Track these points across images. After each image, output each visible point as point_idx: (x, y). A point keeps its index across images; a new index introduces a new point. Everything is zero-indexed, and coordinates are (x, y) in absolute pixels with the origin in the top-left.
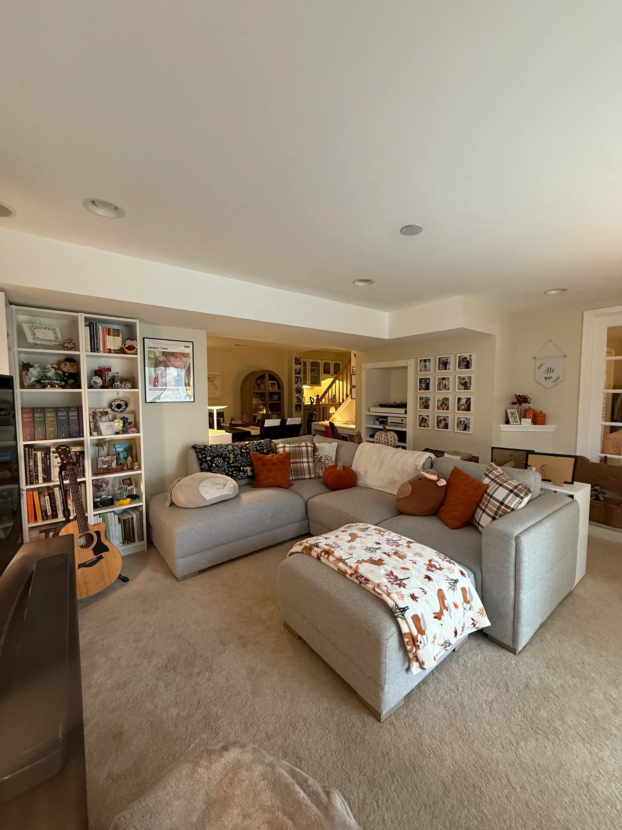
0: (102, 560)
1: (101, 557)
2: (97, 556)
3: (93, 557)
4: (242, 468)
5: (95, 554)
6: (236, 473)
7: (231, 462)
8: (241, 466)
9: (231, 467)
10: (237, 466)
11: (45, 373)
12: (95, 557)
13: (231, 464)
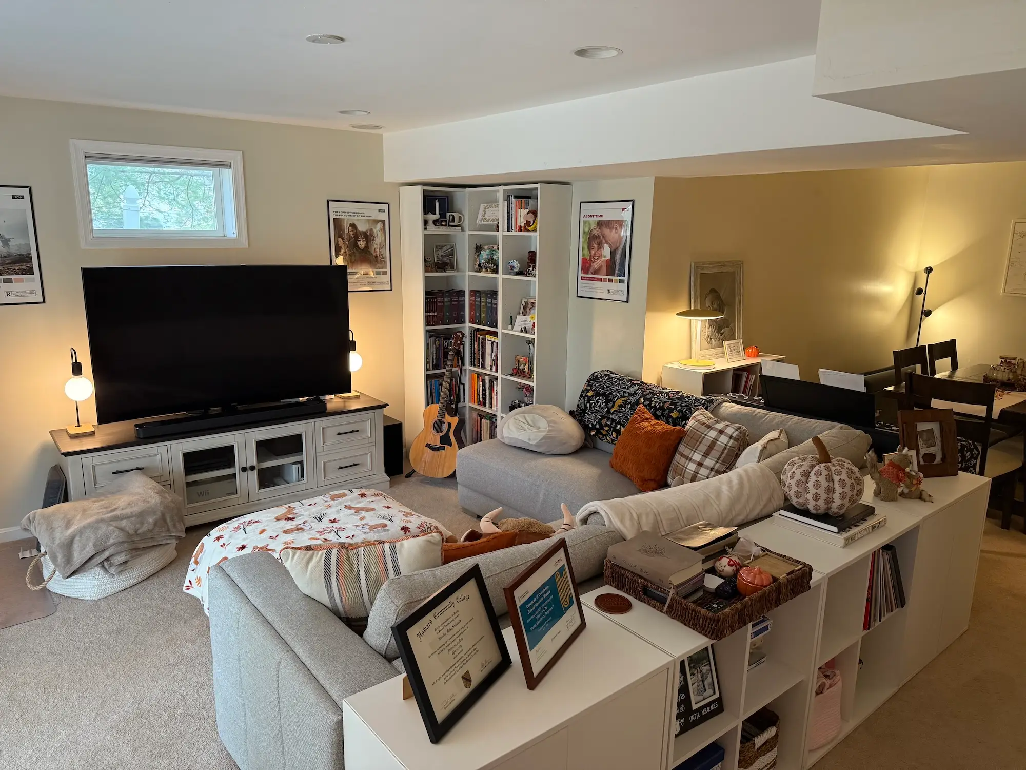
0: (443, 451)
1: (443, 448)
2: (442, 445)
3: (438, 444)
4: (619, 427)
5: (441, 443)
6: (607, 431)
7: (612, 410)
8: (619, 423)
9: (608, 419)
10: (615, 420)
11: (492, 255)
12: (440, 445)
13: (611, 414)
